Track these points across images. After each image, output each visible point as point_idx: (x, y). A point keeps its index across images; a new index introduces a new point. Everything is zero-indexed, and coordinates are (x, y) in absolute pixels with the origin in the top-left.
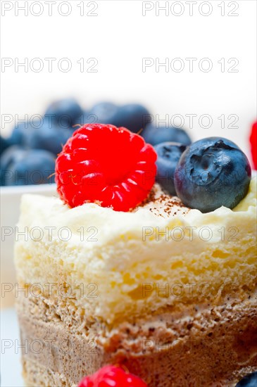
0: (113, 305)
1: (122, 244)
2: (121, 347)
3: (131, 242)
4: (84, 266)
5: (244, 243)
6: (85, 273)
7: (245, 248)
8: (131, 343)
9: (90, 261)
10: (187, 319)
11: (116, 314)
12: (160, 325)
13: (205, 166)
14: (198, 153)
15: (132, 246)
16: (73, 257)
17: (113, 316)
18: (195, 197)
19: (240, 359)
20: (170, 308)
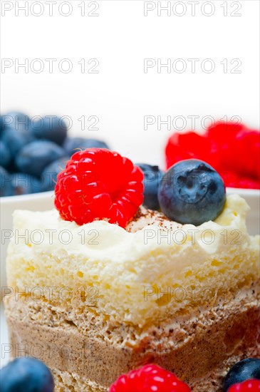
0: (143, 312)
1: (152, 259)
2: (149, 347)
3: (159, 256)
4: (112, 278)
5: (232, 252)
6: (113, 284)
7: (232, 257)
8: (157, 343)
9: (120, 274)
10: (194, 320)
12: (175, 326)
13: (190, 186)
14: (183, 174)
16: (96, 270)
17: (144, 321)
18: (184, 213)
19: (227, 351)
20: (182, 311)
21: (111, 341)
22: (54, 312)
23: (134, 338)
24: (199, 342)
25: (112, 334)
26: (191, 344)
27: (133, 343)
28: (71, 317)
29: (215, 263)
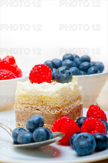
1: (63, 90)
2: (62, 113)
3: (64, 89)
4: (52, 96)
5: (76, 90)
6: (52, 97)
7: (76, 91)
8: (64, 112)
9: (54, 94)
10: (70, 107)
11: (62, 105)
12: (67, 108)
14: (62, 70)
15: (64, 91)
16: (47, 94)
17: (61, 106)
18: (63, 80)
19: (76, 115)
20: (68, 104)
21: (51, 112)
22: (32, 107)
23: (58, 111)
24: (71, 112)
25: (51, 110)
26: (70, 113)
27: (58, 112)
28: (38, 108)
29: (73, 92)
